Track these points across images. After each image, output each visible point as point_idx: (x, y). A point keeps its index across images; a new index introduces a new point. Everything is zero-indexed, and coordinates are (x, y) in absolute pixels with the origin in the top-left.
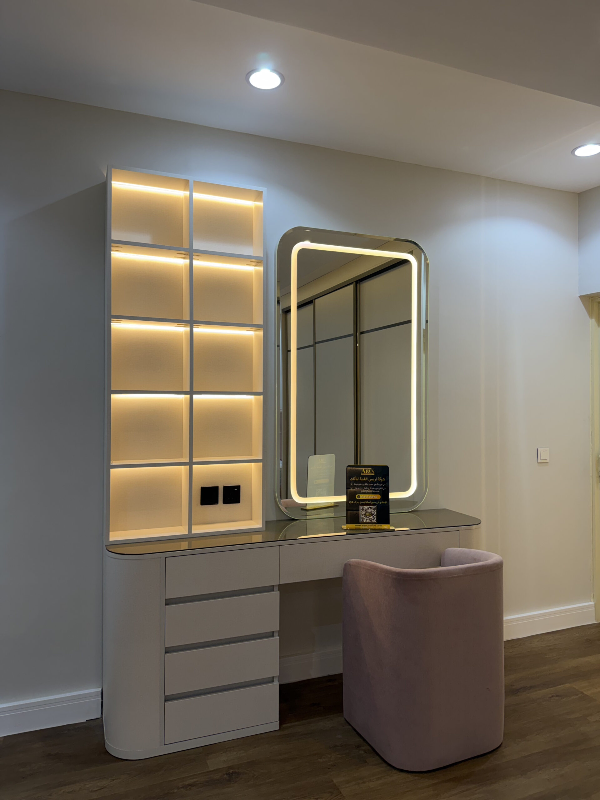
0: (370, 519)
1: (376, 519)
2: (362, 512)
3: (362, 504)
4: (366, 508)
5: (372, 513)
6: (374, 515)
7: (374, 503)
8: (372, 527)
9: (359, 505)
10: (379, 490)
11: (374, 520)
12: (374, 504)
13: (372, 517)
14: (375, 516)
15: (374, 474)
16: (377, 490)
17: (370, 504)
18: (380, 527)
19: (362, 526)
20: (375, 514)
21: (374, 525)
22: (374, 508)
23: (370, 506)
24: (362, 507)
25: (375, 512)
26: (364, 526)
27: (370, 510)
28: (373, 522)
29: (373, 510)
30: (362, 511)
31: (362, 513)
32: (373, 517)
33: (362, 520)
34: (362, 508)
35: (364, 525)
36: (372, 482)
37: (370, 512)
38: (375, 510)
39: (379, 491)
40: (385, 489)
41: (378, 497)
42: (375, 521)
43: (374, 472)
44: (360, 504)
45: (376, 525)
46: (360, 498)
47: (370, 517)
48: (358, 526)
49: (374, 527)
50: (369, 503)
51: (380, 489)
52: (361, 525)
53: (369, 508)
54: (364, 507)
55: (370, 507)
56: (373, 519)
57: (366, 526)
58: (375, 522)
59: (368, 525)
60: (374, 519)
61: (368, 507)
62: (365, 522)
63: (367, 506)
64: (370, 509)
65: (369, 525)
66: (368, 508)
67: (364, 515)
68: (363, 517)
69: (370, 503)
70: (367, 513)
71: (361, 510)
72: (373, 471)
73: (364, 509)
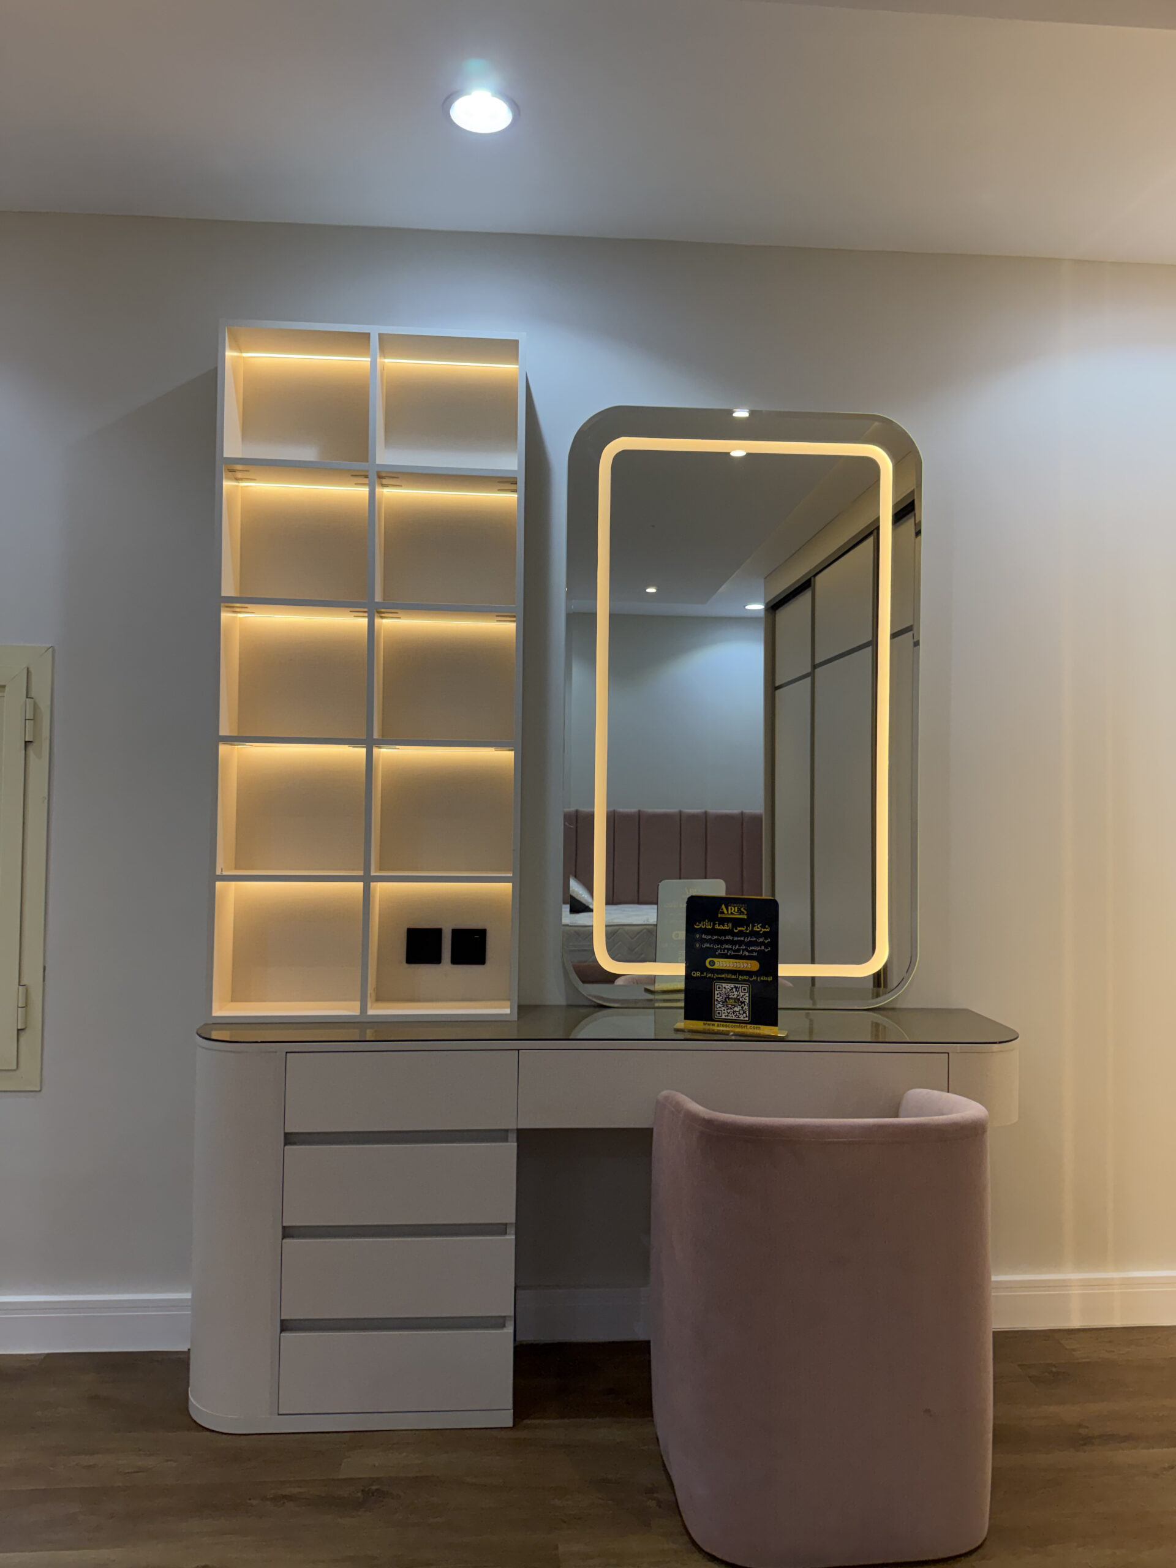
0: (736, 1011)
1: (747, 1012)
2: (719, 996)
3: (719, 979)
4: (726, 987)
5: (741, 999)
6: (743, 1005)
7: (745, 977)
8: (739, 1029)
9: (713, 979)
10: (755, 951)
11: (745, 1015)
12: (744, 980)
13: (740, 1008)
14: (746, 1007)
15: (745, 917)
16: (752, 951)
17: (737, 980)
18: (757, 1031)
19: (718, 1026)
20: (747, 1001)
21: (744, 1025)
22: (744, 989)
23: (737, 985)
24: (717, 985)
25: (747, 998)
26: (723, 1026)
27: (736, 993)
28: (742, 1018)
29: (743, 994)
30: (718, 994)
31: (719, 999)
32: (742, 1008)
33: (719, 1013)
34: (719, 988)
35: (722, 1023)
36: (741, 934)
37: (735, 996)
38: (747, 994)
39: (755, 954)
40: (769, 949)
41: (753, 966)
42: (746, 1017)
43: (745, 912)
44: (715, 980)
45: (749, 1026)
46: (715, 967)
47: (736, 1009)
48: (709, 1025)
49: (744, 1030)
50: (733, 977)
51: (759, 948)
52: (716, 1023)
53: (734, 990)
54: (724, 985)
55: (736, 988)
56: (741, 1012)
57: (726, 1026)
58: (747, 1019)
59: (731, 1024)
60: (744, 1013)
61: (732, 986)
62: (723, 1017)
63: (729, 985)
64: (736, 990)
65: (734, 1024)
66: (732, 988)
67: (723, 1002)
68: (720, 1007)
69: (735, 977)
70: (729, 998)
71: (716, 992)
72: (744, 909)
73: (723, 990)
